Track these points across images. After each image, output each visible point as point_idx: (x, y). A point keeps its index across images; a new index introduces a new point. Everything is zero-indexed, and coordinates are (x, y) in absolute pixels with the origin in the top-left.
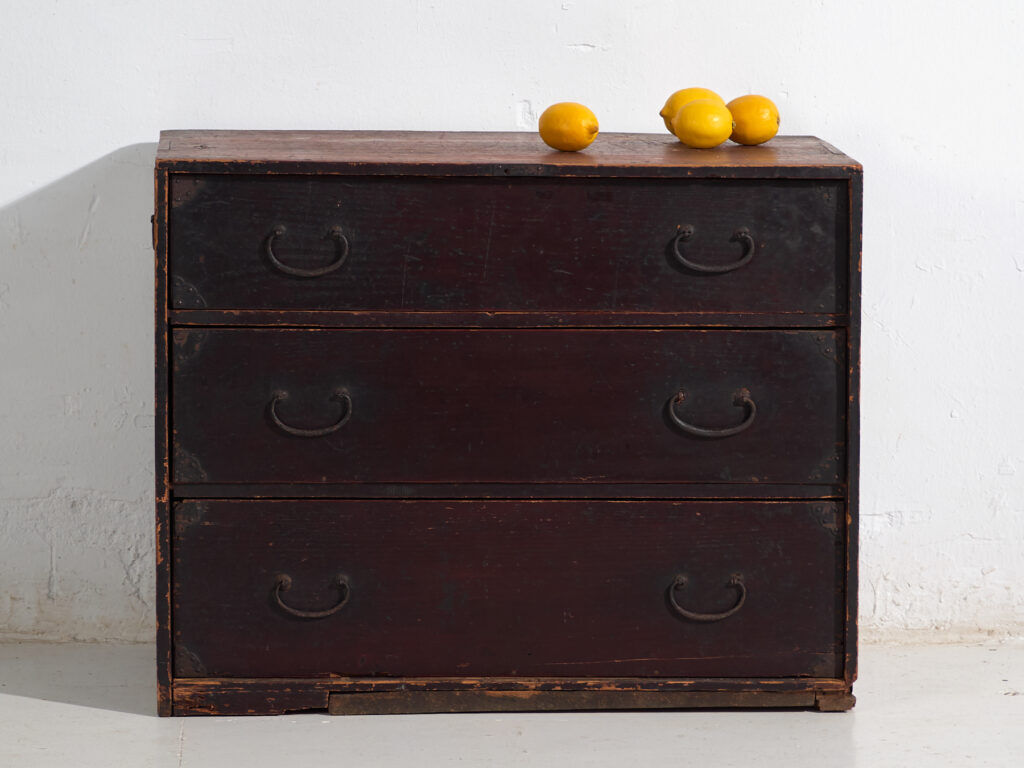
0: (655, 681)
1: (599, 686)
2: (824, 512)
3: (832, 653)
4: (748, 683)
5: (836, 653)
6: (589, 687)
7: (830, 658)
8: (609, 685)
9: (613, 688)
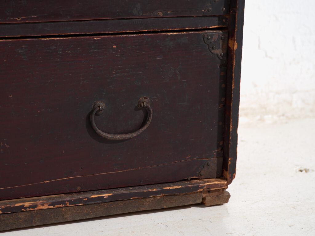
0: (80, 196)
1: (35, 206)
2: (213, 40)
3: (215, 158)
4: (155, 190)
5: (218, 158)
6: (26, 208)
7: (213, 162)
8: (43, 205)
9: (46, 207)
